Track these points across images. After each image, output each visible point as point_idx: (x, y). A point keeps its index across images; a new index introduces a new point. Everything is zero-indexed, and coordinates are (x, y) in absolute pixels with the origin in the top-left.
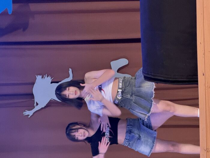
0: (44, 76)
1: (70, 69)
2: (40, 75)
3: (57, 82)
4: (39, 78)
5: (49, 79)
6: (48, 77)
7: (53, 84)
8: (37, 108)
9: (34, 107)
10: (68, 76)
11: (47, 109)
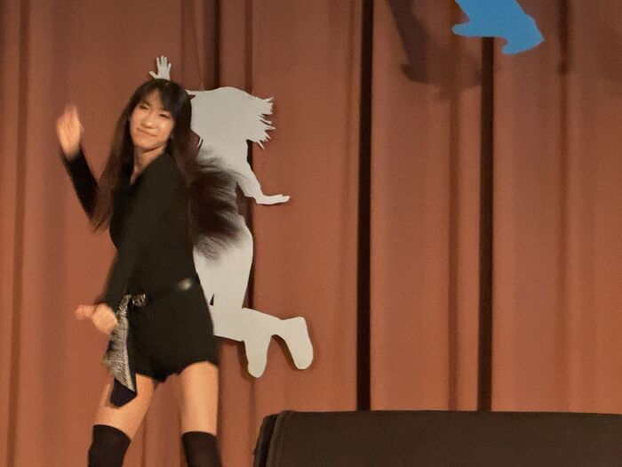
0: (270, 122)
1: (286, 199)
2: (275, 108)
3: (250, 159)
4: (265, 106)
5: (260, 135)
6: (267, 131)
7: (246, 147)
10: (266, 192)
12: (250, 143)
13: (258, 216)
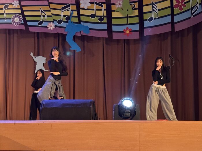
1: (48, 70)
3: (43, 65)
4: (45, 58)
5: (45, 62)
8: (34, 57)
9: (34, 56)
10: (45, 70)
11: (33, 61)
12: (43, 63)
13: (45, 73)
